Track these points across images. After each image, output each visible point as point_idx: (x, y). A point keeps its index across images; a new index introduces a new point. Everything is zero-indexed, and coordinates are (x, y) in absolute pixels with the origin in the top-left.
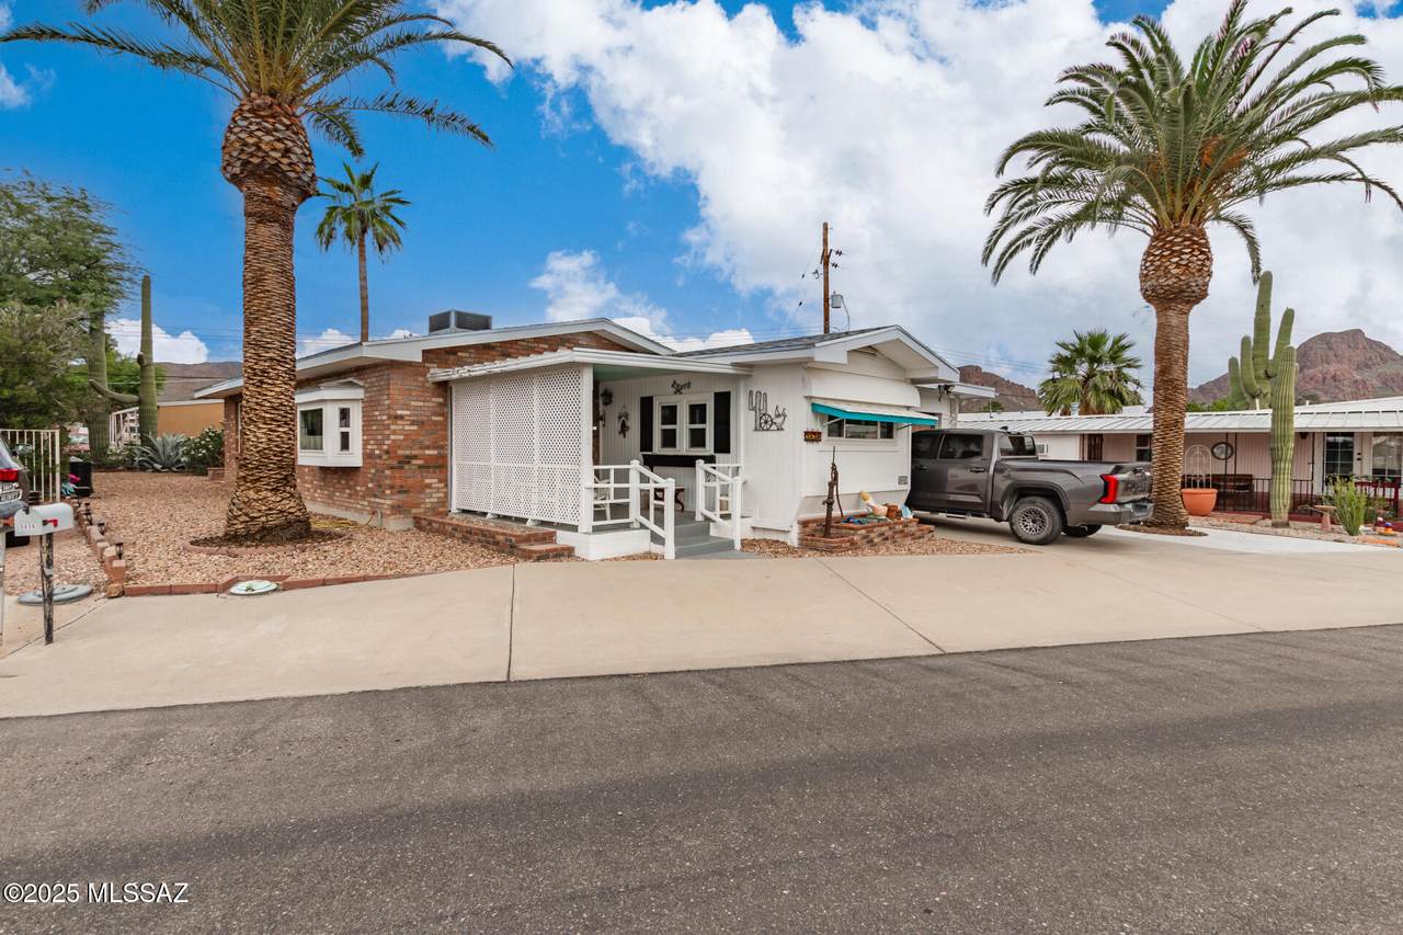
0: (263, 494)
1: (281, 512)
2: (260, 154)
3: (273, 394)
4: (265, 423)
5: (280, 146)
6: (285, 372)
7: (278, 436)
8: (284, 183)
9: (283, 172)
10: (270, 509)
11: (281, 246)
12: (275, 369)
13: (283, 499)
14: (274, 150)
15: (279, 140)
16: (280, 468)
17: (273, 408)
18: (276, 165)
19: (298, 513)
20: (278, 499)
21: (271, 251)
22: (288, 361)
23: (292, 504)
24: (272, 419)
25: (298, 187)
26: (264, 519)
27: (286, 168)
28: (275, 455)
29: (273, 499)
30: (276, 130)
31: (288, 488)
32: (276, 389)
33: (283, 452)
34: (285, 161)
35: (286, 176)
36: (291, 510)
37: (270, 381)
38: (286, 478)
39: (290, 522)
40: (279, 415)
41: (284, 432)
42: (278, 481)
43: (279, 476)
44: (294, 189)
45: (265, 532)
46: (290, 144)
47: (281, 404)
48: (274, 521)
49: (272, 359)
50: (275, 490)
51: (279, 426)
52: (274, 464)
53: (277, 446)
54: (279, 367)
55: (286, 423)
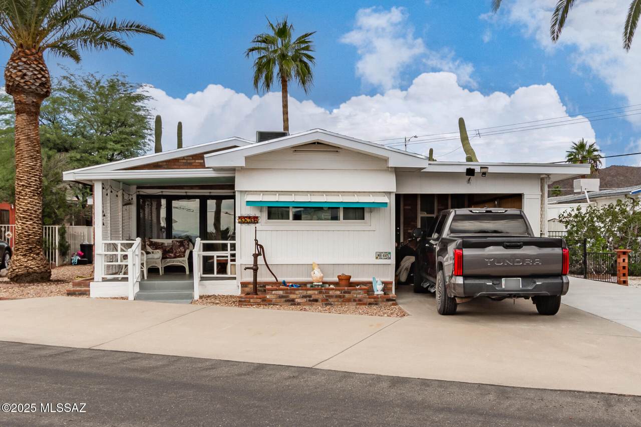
0: (19, 257)
1: (26, 267)
2: (12, 80)
3: (24, 204)
4: (21, 220)
5: (20, 73)
6: (30, 192)
7: (27, 227)
8: (24, 92)
9: (22, 87)
10: (21, 265)
11: (27, 125)
12: (25, 191)
13: (28, 260)
14: (17, 76)
15: (20, 71)
16: (27, 243)
17: (24, 211)
18: (18, 84)
19: (36, 268)
20: (26, 260)
21: (22, 128)
22: (32, 186)
23: (33, 263)
24: (24, 218)
25: (32, 92)
26: (17, 270)
27: (23, 85)
28: (25, 237)
29: (23, 260)
30: (19, 66)
31: (32, 255)
32: (26, 201)
33: (30, 235)
34: (22, 81)
35: (24, 88)
36: (31, 267)
37: (22, 197)
38: (31, 249)
39: (29, 273)
40: (27, 215)
41: (30, 224)
42: (26, 250)
43: (27, 248)
44: (31, 94)
45: (18, 277)
46: (25, 71)
47: (28, 209)
48: (21, 271)
49: (23, 185)
50: (25, 255)
51: (27, 221)
52: (25, 241)
53: (26, 232)
54: (26, 190)
55: (31, 219)
